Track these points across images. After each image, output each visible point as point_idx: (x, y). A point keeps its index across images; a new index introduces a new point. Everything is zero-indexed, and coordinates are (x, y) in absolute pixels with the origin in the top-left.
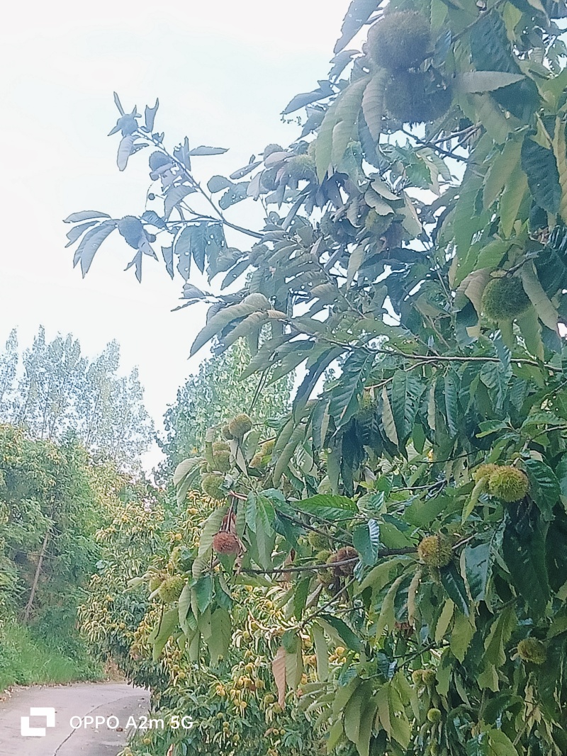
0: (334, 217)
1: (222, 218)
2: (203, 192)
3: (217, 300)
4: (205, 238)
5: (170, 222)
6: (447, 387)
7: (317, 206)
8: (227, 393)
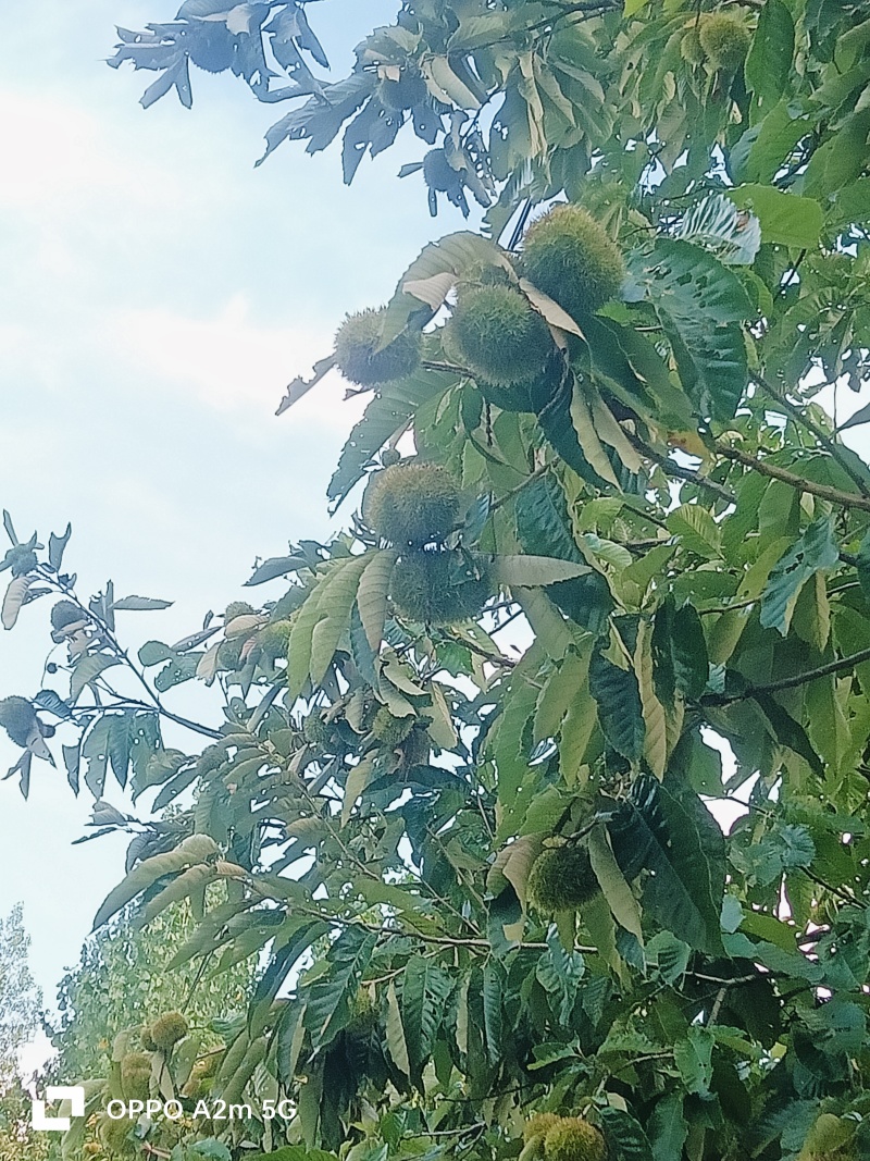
0: (325, 716)
1: (159, 704)
2: (131, 665)
3: (144, 829)
4: (130, 735)
5: (78, 708)
6: (487, 985)
7: (302, 697)
8: (161, 952)
